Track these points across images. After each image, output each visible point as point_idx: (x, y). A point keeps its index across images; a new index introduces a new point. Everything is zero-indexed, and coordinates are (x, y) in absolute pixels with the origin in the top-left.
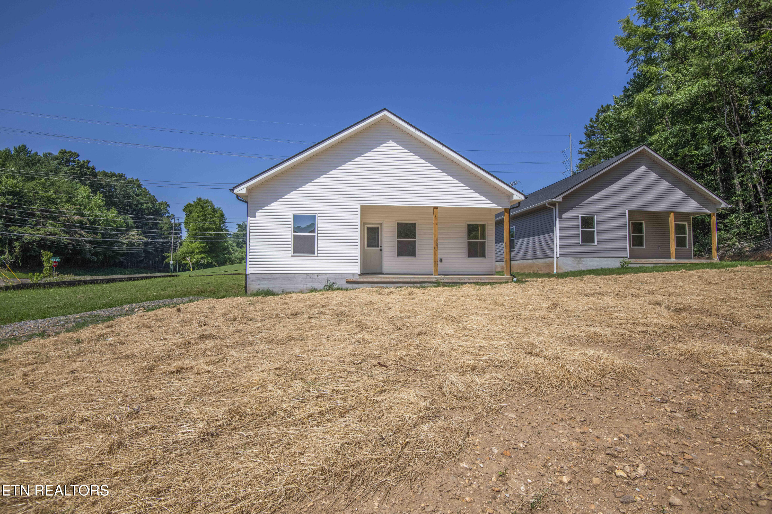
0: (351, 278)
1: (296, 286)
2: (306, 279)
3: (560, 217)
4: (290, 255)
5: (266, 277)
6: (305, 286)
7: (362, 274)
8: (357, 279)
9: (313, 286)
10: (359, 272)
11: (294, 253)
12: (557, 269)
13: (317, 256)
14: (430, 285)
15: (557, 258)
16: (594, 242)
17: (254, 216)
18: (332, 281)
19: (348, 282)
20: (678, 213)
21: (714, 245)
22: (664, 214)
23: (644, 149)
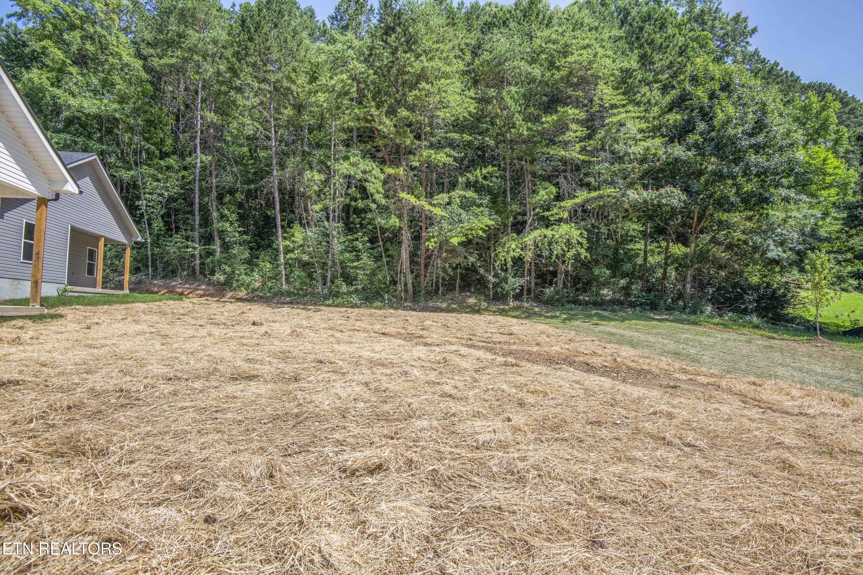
20: (107, 239)
21: (127, 277)
22: (97, 238)
23: (95, 159)
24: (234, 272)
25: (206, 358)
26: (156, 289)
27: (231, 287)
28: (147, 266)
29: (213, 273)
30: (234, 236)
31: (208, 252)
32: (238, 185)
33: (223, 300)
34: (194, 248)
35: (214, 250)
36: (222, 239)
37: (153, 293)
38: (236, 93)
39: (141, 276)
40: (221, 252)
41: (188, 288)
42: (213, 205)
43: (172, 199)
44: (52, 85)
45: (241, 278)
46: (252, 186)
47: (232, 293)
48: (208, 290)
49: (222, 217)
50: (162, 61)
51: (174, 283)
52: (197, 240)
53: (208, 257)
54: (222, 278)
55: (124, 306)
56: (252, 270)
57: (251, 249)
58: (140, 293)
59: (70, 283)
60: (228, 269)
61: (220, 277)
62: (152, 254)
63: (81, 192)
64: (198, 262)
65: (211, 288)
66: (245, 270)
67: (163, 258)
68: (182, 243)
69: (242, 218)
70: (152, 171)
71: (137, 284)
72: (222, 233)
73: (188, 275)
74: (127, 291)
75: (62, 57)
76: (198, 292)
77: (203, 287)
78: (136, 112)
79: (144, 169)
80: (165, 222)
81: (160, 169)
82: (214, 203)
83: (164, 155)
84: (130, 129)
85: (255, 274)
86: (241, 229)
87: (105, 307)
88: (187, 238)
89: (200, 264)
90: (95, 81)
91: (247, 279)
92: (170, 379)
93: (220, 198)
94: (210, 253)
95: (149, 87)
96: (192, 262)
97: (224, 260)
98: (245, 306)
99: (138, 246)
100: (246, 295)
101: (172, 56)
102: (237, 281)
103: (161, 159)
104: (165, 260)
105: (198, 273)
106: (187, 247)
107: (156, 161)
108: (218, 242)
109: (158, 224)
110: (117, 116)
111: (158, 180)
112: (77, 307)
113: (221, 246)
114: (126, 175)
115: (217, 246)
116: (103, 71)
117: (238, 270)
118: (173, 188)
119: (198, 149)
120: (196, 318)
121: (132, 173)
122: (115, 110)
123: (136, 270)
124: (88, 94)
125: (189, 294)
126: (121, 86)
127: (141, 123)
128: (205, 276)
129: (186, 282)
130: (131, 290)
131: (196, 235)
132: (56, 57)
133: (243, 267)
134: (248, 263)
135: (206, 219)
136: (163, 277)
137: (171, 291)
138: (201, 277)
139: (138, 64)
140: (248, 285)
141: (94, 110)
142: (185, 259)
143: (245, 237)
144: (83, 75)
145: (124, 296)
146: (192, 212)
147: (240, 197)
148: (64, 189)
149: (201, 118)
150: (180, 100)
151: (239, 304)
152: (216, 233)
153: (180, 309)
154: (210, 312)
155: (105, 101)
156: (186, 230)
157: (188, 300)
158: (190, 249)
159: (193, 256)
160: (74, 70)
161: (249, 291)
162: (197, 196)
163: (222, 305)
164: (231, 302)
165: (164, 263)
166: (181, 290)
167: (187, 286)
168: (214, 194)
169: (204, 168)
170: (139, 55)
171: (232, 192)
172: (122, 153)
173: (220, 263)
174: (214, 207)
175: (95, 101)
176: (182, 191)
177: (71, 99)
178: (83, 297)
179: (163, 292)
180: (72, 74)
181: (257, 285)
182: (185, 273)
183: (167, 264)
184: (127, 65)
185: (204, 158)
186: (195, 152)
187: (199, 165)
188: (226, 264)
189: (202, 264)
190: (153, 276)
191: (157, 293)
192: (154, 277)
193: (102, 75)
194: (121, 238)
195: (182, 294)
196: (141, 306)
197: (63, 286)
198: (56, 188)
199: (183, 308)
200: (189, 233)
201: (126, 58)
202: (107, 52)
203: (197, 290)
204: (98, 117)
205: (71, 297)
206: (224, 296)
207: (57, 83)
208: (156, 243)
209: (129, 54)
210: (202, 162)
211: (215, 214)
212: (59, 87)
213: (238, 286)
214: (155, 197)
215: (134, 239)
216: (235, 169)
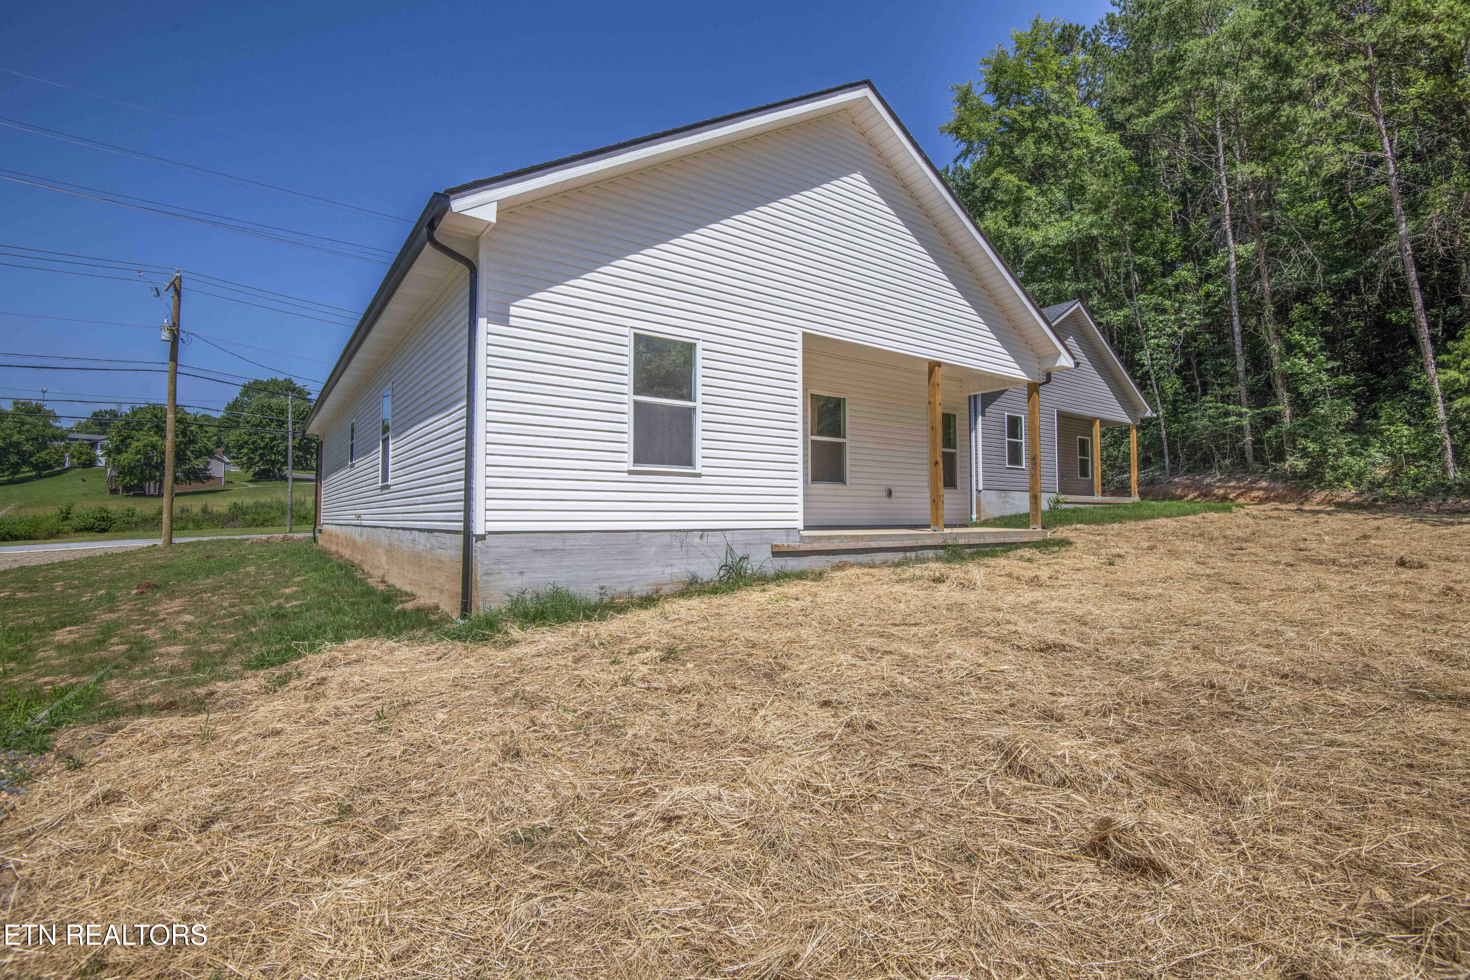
0: (782, 541)
1: (642, 571)
2: (670, 546)
3: (983, 415)
4: (626, 467)
5: (547, 545)
6: (668, 570)
7: (807, 528)
8: (794, 543)
9: (693, 569)
10: (800, 525)
11: (637, 461)
12: (978, 512)
13: (699, 475)
14: (930, 553)
15: (979, 491)
16: (1021, 464)
17: (503, 318)
18: (739, 552)
19: (777, 553)
20: (1103, 422)
21: (1134, 475)
22: (1089, 422)
23: (1078, 308)
24: (1324, 451)
25: (1335, 638)
26: (1179, 492)
27: (1321, 479)
28: (1161, 454)
29: (1280, 456)
30: (1321, 381)
31: (1265, 419)
32: (1319, 278)
33: (1307, 507)
34: (1240, 415)
35: (1279, 414)
36: (1294, 391)
37: (1173, 498)
38: (1293, 106)
39: (1153, 472)
40: (1294, 416)
41: (1234, 488)
42: (1268, 332)
43: (1191, 337)
44: (1010, 225)
45: (1341, 462)
46: (1349, 273)
47: (1323, 494)
48: (1274, 489)
49: (1291, 348)
50: (1152, 117)
51: (1208, 480)
52: (1244, 400)
53: (1268, 427)
54: (1301, 465)
55: (1142, 524)
56: (1366, 444)
57: (1357, 398)
58: (1155, 499)
59: (1064, 490)
60: (1312, 447)
61: (1295, 463)
62: (1168, 434)
63: (1077, 364)
64: (1249, 439)
65: (1279, 485)
66: (1348, 444)
67: (1185, 439)
68: (1217, 408)
69: (1330, 342)
70: (1156, 299)
71: (1148, 484)
72: (1292, 380)
73: (1232, 464)
74: (1136, 498)
75: (1017, 182)
76: (1254, 494)
77: (1264, 484)
78: (1121, 215)
79: (1143, 300)
80: (1184, 378)
81: (1168, 293)
82: (1270, 326)
83: (1169, 268)
84: (1115, 245)
85: (1372, 451)
86: (1331, 364)
87: (1116, 526)
88: (1225, 399)
89: (1254, 443)
90: (1060, 196)
91: (1356, 463)
92: (1285, 676)
93: (1282, 312)
94: (1271, 420)
95: (1135, 168)
96: (1238, 440)
97: (1301, 431)
98: (1367, 522)
99: (1145, 425)
100: (1356, 495)
101: (1165, 102)
102: (1334, 468)
103: (1164, 275)
104: (1190, 441)
105: (1250, 457)
106: (1227, 414)
107: (1158, 281)
108: (1284, 396)
109: (1172, 384)
110: (1095, 232)
111: (1164, 311)
112: (1078, 526)
113: (1292, 403)
114: (1116, 318)
115: (1284, 407)
116: (1067, 176)
117: (1334, 445)
118: (1193, 318)
119: (1230, 238)
120: (1271, 548)
121: (1126, 311)
122: (1092, 226)
123: (1145, 462)
124: (1053, 217)
125: (1237, 497)
126: (1094, 185)
127: (1129, 229)
128: (1265, 463)
129: (1230, 477)
130: (1143, 495)
131: (1241, 388)
132: (1011, 185)
133: (1342, 441)
134: (1353, 431)
135: (1258, 357)
136: (1189, 471)
137: (1206, 494)
138: (1257, 465)
139: (1112, 141)
140: (1360, 475)
141: (1063, 237)
142: (1224, 436)
143: (1343, 379)
144: (1043, 193)
145: (1135, 505)
146: (1229, 352)
147: (1322, 301)
148: (1057, 365)
149: (1228, 182)
150: (1183, 166)
151: (1348, 516)
152: (1279, 382)
153: (1235, 529)
154: (1292, 534)
155: (1076, 218)
156: (1222, 386)
157: (1242, 511)
158: (1233, 418)
159: (1240, 429)
160: (1031, 192)
161: (1364, 487)
162: (1236, 320)
163: (1312, 519)
164: (1329, 513)
165: (1188, 447)
166: (1222, 491)
167: (1232, 484)
168: (1269, 309)
169: (1244, 267)
170: (1113, 126)
171: (1304, 295)
172: (1107, 287)
173: (1293, 436)
174: (1272, 333)
175: (1063, 224)
176: (1208, 321)
177: (1034, 233)
178: (1081, 510)
179: (1191, 496)
180: (1030, 199)
181: (1381, 473)
182: (1227, 462)
183: (1194, 448)
184: (1098, 149)
185: (1241, 249)
186: (1226, 244)
187: (1233, 266)
188: (1306, 437)
189: (1258, 442)
190: (1172, 470)
191: (1181, 498)
192: (1174, 472)
193: (1066, 181)
194: (1123, 417)
195: (1224, 498)
196: (1170, 524)
197: (1054, 495)
198: (1047, 366)
199: (1238, 526)
200: (1228, 390)
201: (1095, 140)
202: (1067, 145)
203: (1252, 489)
204: (1069, 246)
205: (1066, 510)
206: (1307, 499)
207: (1015, 220)
208: (1174, 414)
209: (1099, 132)
210: (1238, 257)
211: (1275, 347)
212: (1017, 224)
213: (1337, 479)
214: (1163, 340)
215: (1141, 416)
216: (1309, 251)
